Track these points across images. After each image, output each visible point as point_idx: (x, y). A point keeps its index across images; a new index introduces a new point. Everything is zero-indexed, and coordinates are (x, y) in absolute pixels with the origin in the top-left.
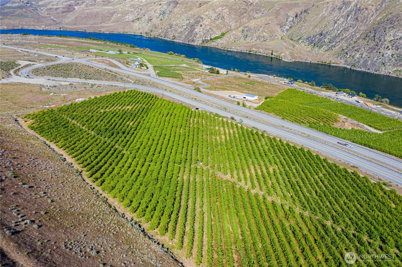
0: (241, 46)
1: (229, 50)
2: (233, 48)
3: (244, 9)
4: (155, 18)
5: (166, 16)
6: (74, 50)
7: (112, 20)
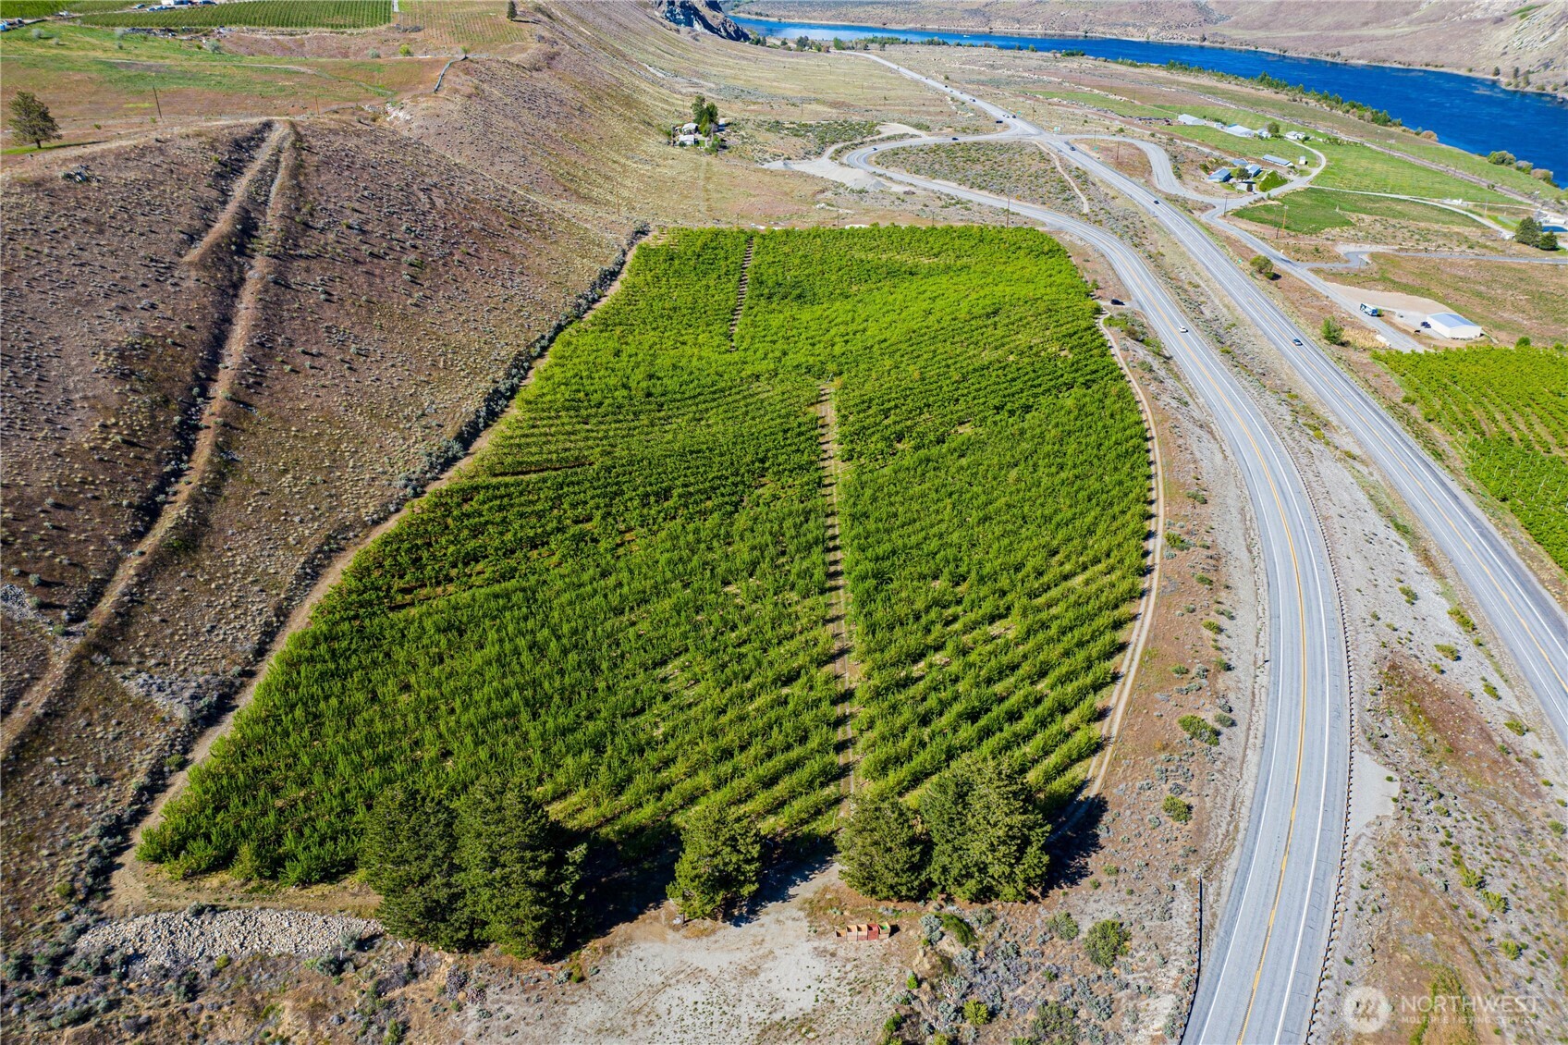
6: (1127, 112)
7: (1415, 15)
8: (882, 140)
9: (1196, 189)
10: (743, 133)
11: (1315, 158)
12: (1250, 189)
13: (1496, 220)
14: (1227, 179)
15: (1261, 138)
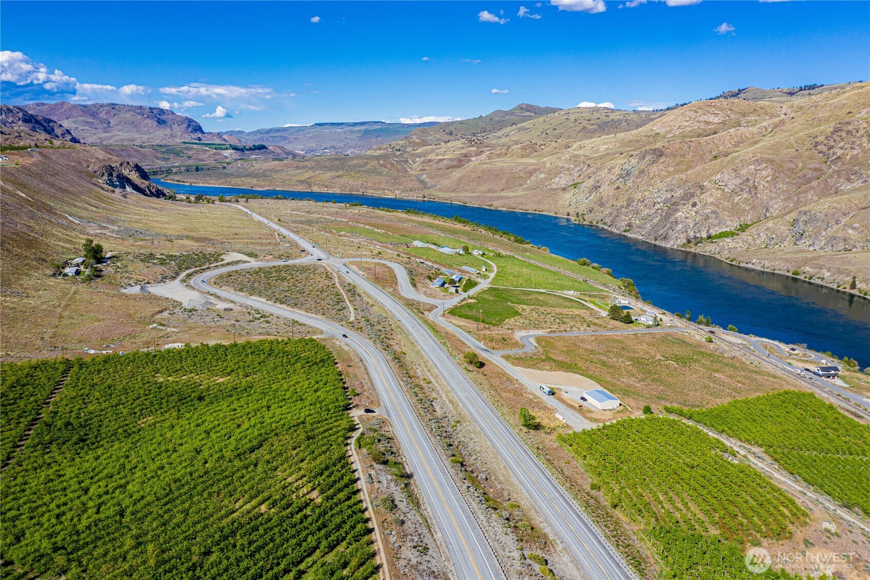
0: (776, 259)
1: (742, 265)
2: (754, 261)
3: (815, 169)
4: (607, 183)
5: (631, 181)
6: (384, 239)
7: (525, 186)
8: (223, 265)
9: (425, 293)
10: (119, 264)
11: (490, 266)
12: (457, 291)
13: (593, 303)
14: (443, 285)
15: (460, 254)
